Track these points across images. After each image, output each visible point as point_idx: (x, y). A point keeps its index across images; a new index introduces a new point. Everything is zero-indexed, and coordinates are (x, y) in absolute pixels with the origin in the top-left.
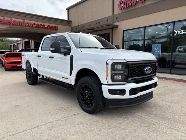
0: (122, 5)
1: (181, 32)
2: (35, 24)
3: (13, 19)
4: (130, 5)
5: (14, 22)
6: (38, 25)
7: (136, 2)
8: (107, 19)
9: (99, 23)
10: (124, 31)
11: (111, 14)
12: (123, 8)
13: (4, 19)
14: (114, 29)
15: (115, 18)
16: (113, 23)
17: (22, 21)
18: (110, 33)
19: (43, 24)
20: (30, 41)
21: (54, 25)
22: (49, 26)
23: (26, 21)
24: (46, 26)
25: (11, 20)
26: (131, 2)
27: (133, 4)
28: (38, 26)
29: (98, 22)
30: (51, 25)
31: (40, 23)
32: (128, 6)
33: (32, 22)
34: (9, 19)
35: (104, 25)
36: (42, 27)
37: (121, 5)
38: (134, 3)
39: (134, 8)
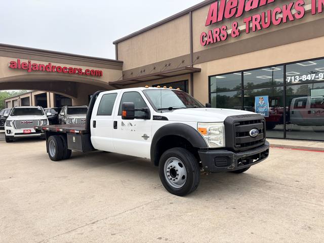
0: (206, 39)
1: (295, 79)
2: (65, 68)
3: (33, 62)
4: (219, 40)
5: (35, 65)
6: (71, 69)
7: (227, 35)
8: (182, 59)
9: (169, 65)
10: (210, 77)
11: (189, 52)
12: (208, 43)
13: (19, 61)
14: (194, 74)
15: (195, 58)
16: (193, 65)
17: (46, 64)
18: (188, 80)
19: (78, 67)
20: (46, 94)
21: (95, 69)
22: (87, 71)
23: (53, 64)
24: (83, 71)
25: (29, 63)
26: (219, 35)
27: (223, 39)
28: (72, 71)
29: (168, 63)
30: (90, 69)
31: (73, 67)
32: (215, 41)
33: (62, 66)
34: (26, 61)
35: (177, 69)
36: (77, 72)
37: (204, 39)
38: (223, 36)
39: (224, 44)
